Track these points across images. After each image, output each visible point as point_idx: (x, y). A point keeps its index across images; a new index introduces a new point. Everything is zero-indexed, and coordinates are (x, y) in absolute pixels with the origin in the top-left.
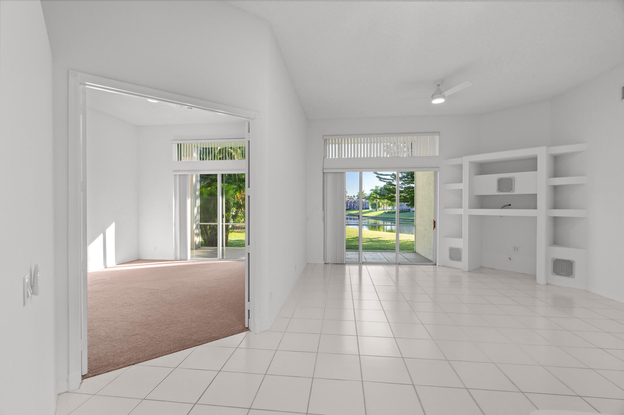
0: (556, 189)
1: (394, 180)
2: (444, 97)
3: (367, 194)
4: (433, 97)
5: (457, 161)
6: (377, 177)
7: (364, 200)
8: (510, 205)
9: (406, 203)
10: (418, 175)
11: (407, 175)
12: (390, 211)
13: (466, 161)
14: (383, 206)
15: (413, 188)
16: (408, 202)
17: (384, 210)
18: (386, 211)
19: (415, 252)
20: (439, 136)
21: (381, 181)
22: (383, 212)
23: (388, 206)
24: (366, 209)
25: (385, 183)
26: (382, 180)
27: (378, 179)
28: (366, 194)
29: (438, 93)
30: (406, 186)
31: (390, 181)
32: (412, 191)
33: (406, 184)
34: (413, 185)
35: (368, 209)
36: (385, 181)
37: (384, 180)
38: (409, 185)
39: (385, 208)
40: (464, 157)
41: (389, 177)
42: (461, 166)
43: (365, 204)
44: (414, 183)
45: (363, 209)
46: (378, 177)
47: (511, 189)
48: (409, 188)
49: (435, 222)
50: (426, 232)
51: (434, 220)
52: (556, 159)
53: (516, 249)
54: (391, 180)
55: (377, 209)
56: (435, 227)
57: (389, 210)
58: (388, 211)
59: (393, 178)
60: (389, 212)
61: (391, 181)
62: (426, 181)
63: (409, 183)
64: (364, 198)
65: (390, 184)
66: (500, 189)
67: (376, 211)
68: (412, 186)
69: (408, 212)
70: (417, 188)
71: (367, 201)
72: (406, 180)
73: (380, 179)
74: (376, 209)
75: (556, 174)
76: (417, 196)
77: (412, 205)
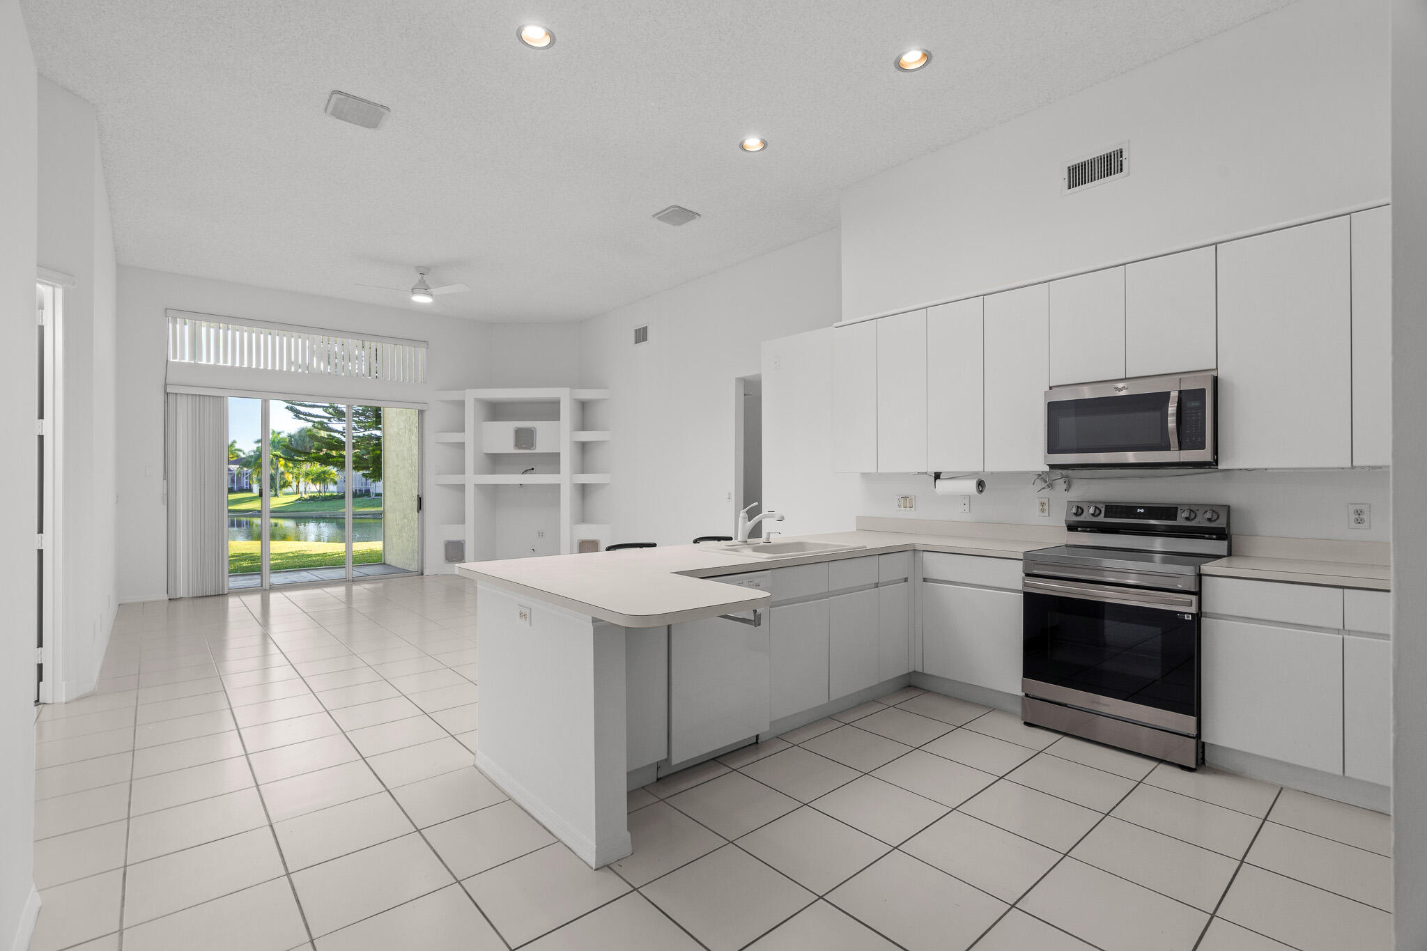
0: (584, 447)
1: (332, 420)
2: (431, 295)
3: (246, 451)
4: (414, 290)
5: (455, 395)
6: (287, 408)
7: (234, 467)
8: (533, 469)
9: (361, 472)
10: (389, 414)
11: (363, 410)
12: (316, 494)
13: (471, 396)
14: (294, 484)
15: (378, 438)
16: (367, 468)
17: (297, 493)
18: (306, 496)
19: (385, 564)
20: (427, 348)
21: (300, 418)
22: (298, 496)
23: (310, 482)
24: (241, 490)
25: (310, 425)
26: (301, 416)
27: (291, 414)
28: (241, 451)
29: (423, 288)
30: (361, 434)
31: (322, 419)
32: (375, 445)
33: (363, 430)
34: (378, 433)
35: (250, 490)
36: (309, 421)
37: (308, 418)
38: (369, 432)
39: (302, 488)
40: (467, 390)
41: (320, 412)
42: (461, 404)
43: (239, 479)
44: (380, 429)
45: (231, 491)
46: (291, 409)
47: (531, 444)
48: (370, 437)
49: (420, 499)
50: (405, 520)
51: (418, 495)
52: (584, 406)
53: (541, 534)
54: (327, 418)
55: (279, 491)
56: (420, 508)
57: (312, 492)
58: (311, 495)
59: (330, 413)
60: (313, 499)
61: (326, 421)
62: (405, 426)
63: (366, 428)
64: (234, 463)
65: (324, 427)
66: (518, 444)
67: (276, 495)
68: (376, 435)
69: (364, 495)
70: (387, 437)
71: (245, 469)
72: (361, 422)
73: (297, 414)
74: (276, 491)
75: (583, 425)
76: (386, 454)
77: (377, 474)
